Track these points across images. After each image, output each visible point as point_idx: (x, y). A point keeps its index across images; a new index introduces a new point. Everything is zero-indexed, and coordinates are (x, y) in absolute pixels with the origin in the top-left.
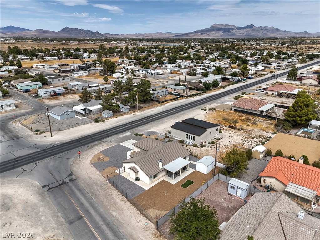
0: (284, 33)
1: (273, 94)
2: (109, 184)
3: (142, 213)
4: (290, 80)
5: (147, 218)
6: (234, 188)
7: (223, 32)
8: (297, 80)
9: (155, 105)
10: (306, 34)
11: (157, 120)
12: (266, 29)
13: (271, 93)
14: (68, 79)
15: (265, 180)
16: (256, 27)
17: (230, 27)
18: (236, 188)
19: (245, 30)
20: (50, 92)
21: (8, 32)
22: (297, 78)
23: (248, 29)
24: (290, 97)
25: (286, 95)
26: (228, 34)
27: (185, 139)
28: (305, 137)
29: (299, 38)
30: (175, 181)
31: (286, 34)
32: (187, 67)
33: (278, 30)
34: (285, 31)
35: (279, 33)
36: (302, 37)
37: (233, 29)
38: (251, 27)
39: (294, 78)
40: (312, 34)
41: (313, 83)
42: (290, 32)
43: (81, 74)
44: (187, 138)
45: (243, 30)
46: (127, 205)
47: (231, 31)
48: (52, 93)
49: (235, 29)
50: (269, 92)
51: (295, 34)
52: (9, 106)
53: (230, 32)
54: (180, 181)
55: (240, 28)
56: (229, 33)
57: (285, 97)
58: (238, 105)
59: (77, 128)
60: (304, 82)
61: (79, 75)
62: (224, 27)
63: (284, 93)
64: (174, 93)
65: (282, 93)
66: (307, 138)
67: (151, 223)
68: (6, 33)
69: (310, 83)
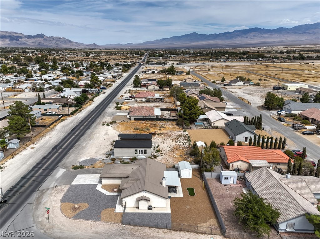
0: (76, 44)
1: (142, 100)
2: (129, 227)
3: (197, 233)
4: (137, 87)
5: (206, 234)
6: (227, 178)
7: (9, 40)
8: (142, 87)
10: (95, 46)
12: (58, 39)
13: (140, 99)
15: (233, 165)
16: (48, 37)
17: (17, 35)
18: (229, 178)
19: (36, 39)
22: (142, 85)
23: (40, 39)
24: (156, 101)
25: (154, 100)
26: (16, 43)
27: (135, 155)
28: (204, 129)
29: (93, 50)
30: (179, 193)
31: (78, 45)
32: (17, 82)
33: (70, 41)
34: (76, 43)
35: (71, 44)
36: (96, 49)
37: (21, 38)
38: (41, 36)
39: (139, 86)
40: (100, 46)
41: (155, 88)
42: (81, 43)
44: (136, 153)
45: (33, 39)
46: (175, 234)
47: (20, 40)
49: (24, 38)
50: (138, 100)
51: (87, 46)
53: (18, 40)
55: (29, 37)
56: (18, 42)
57: (153, 102)
58: (136, 114)
60: (149, 88)
62: (9, 35)
63: (151, 98)
64: (50, 113)
65: (150, 99)
66: (206, 129)
67: (215, 236)
69: (154, 89)
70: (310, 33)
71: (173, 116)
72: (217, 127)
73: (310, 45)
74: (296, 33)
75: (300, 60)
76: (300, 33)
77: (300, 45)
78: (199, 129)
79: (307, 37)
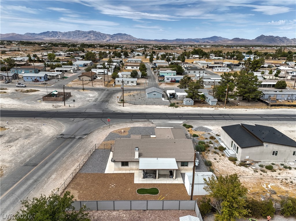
9: (258, 107)
11: (234, 120)
14: (204, 72)
20: (172, 79)
21: (211, 41)
30: (142, 181)
43: (222, 70)
48: (173, 80)
52: (132, 82)
54: (146, 184)
59: (148, 106)
61: (219, 70)
68: (210, 42)
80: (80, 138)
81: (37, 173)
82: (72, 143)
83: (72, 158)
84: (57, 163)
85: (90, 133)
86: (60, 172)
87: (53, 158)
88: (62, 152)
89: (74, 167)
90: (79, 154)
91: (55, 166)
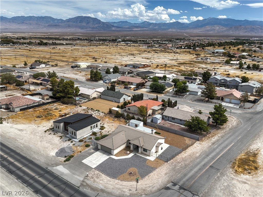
2: (171, 161)
3: (192, 145)
6: (159, 119)
44: (91, 129)
46: (188, 151)
66: (89, 101)
70: (27, 24)
71: (47, 99)
72: (94, 98)
73: (32, 33)
74: (16, 22)
75: (44, 45)
76: (20, 23)
77: (24, 33)
78: (86, 102)
79: (26, 27)
80: (175, 184)
81: (208, 160)
82: (184, 180)
83: (186, 163)
84: (196, 163)
85: (162, 189)
86: (194, 156)
87: (200, 168)
88: (193, 172)
89: (185, 155)
90: (180, 164)
91: (197, 161)
